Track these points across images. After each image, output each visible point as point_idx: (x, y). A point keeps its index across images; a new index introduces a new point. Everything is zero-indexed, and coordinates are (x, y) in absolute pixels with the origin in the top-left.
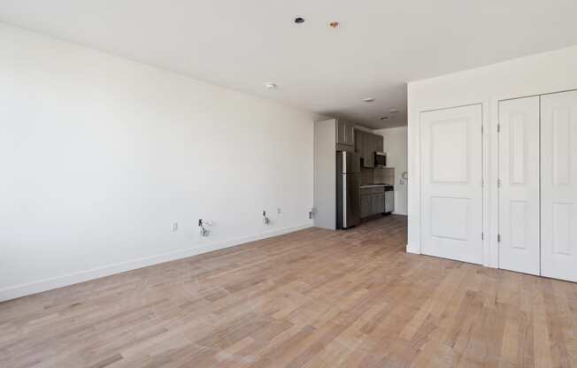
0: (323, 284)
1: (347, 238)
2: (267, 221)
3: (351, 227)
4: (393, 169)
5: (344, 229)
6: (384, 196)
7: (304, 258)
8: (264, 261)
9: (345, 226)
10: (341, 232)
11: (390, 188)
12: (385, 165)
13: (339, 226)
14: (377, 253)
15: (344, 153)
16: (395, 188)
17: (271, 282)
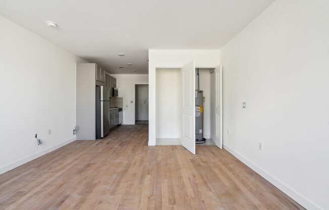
0: (119, 182)
1: (107, 144)
2: (40, 142)
3: (105, 136)
4: (122, 98)
5: (102, 138)
6: (118, 115)
7: (88, 165)
8: (53, 178)
9: (102, 136)
10: (100, 141)
11: (121, 110)
12: (117, 96)
13: (98, 136)
14: (133, 150)
15: (102, 87)
16: (123, 110)
17: (76, 196)
